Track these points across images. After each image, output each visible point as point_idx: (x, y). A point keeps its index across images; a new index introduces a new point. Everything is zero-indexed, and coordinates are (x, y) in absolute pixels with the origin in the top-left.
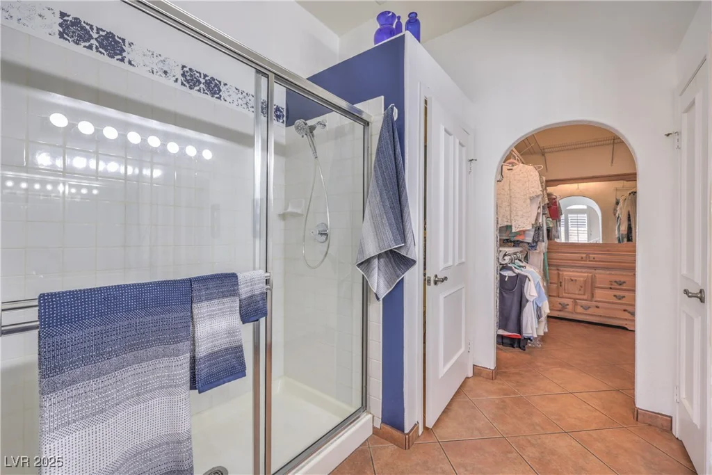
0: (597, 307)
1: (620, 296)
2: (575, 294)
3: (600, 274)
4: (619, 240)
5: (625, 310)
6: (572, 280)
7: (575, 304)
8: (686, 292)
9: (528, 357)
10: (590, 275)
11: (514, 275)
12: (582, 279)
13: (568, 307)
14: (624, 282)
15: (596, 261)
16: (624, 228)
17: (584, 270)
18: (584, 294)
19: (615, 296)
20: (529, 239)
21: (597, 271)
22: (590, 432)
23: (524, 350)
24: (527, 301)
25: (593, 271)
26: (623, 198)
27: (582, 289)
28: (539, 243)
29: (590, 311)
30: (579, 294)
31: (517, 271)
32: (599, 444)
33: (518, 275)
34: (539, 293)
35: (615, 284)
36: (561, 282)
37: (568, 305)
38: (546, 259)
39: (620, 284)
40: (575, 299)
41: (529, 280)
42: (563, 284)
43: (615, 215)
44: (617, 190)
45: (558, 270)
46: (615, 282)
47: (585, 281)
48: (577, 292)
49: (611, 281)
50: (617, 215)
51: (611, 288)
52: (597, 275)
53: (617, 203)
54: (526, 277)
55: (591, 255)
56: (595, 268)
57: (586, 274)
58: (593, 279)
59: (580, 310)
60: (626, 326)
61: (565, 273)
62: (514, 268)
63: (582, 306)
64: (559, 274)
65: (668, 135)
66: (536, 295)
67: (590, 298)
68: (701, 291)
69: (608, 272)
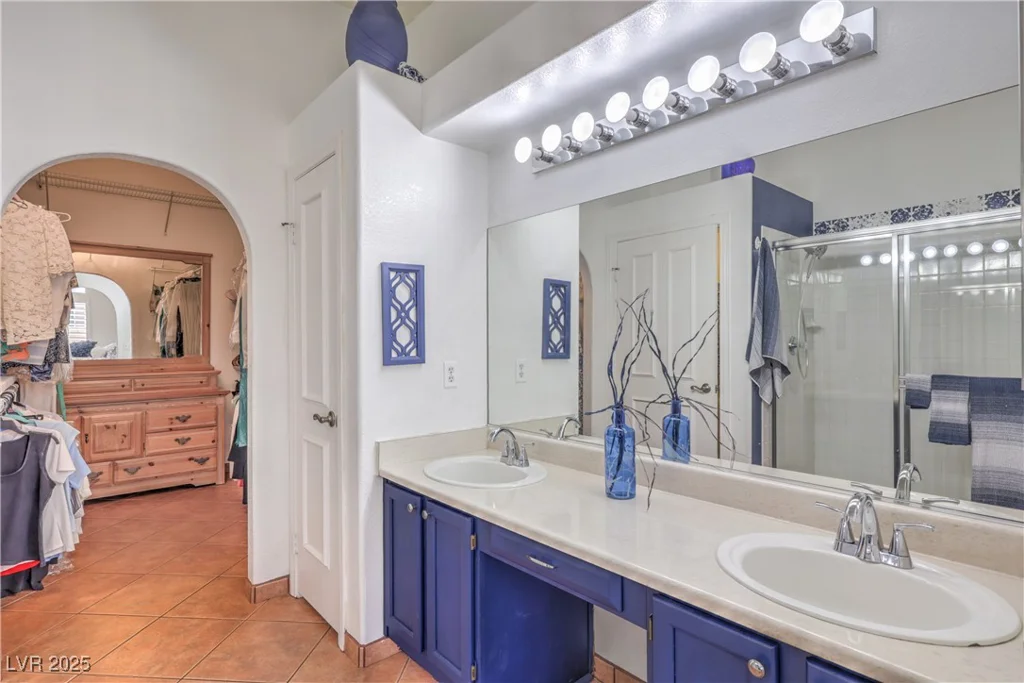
0: (151, 464)
1: (183, 439)
2: (115, 451)
3: (154, 409)
4: (164, 353)
5: (190, 459)
6: (108, 427)
7: (115, 467)
8: (316, 417)
9: (56, 597)
10: (139, 413)
11: (19, 436)
12: (126, 422)
13: (100, 477)
14: (189, 417)
15: (146, 389)
16: (171, 333)
17: (129, 407)
18: (130, 448)
19: (177, 440)
20: (38, 359)
21: (151, 405)
22: (211, 656)
23: (42, 588)
24: (53, 484)
25: (144, 405)
26: (170, 285)
27: (126, 440)
28: (56, 366)
29: (140, 474)
30: (120, 450)
31: (27, 428)
32: (229, 663)
33: (27, 437)
34: (76, 463)
35: (177, 421)
36: (87, 435)
37: (101, 473)
38: (61, 394)
39: (184, 421)
40: (113, 460)
41: (57, 443)
42: (91, 438)
43: (153, 311)
44: (155, 271)
45: (81, 412)
46: (177, 418)
47: (131, 426)
48: (117, 447)
49: (171, 419)
50: (158, 310)
51: (171, 430)
52: (149, 412)
53: (157, 292)
54: (50, 436)
55: (137, 380)
56: (147, 401)
57: (132, 414)
58: (144, 417)
59: (122, 476)
60: (192, 483)
61: (94, 417)
62: (17, 424)
63: (125, 470)
64: (82, 420)
65: (283, 225)
66: (74, 469)
67: (139, 453)
68: (331, 414)
69: (166, 405)
